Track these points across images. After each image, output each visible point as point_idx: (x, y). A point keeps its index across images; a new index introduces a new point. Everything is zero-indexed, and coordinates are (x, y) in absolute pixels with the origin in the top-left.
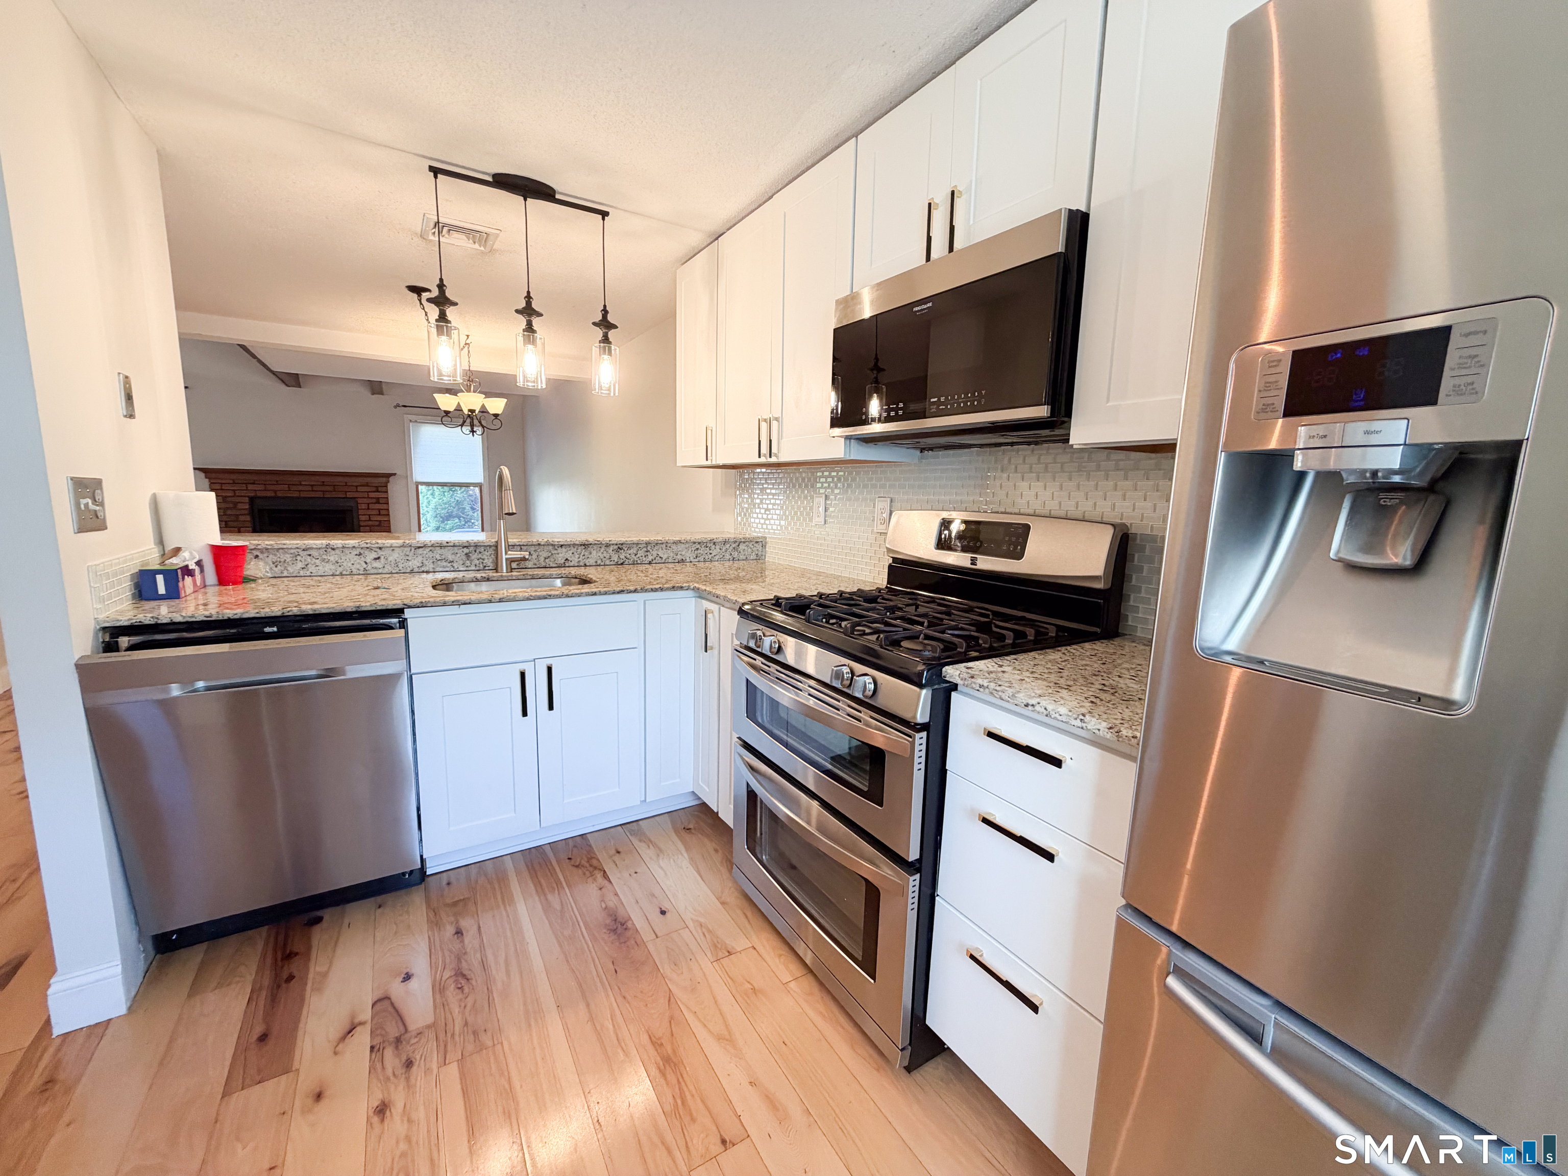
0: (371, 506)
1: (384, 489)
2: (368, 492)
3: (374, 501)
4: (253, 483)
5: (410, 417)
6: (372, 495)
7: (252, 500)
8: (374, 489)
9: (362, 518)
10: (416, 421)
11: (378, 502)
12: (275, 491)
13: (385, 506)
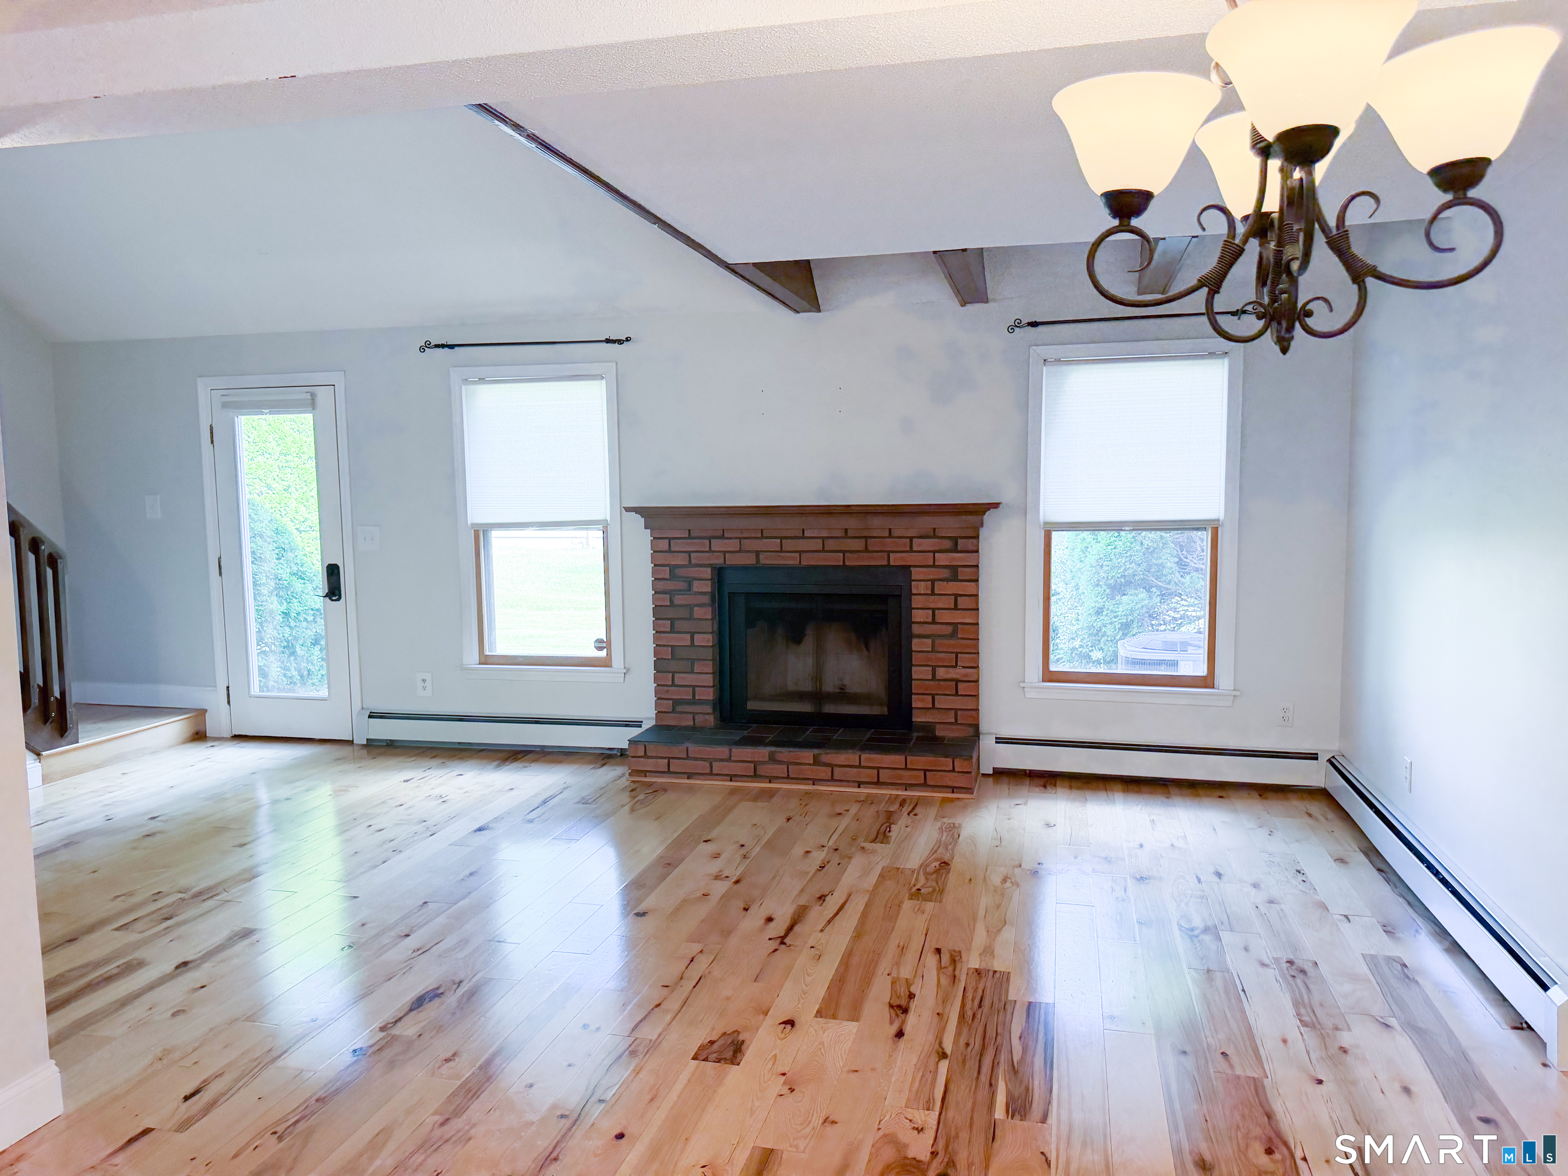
0: (940, 587)
1: (969, 545)
2: (934, 552)
3: (946, 573)
4: (722, 537)
5: (1044, 351)
6: (942, 559)
7: (719, 573)
8: (948, 544)
9: (918, 616)
10: (1058, 361)
11: (954, 578)
12: (758, 553)
13: (969, 588)
